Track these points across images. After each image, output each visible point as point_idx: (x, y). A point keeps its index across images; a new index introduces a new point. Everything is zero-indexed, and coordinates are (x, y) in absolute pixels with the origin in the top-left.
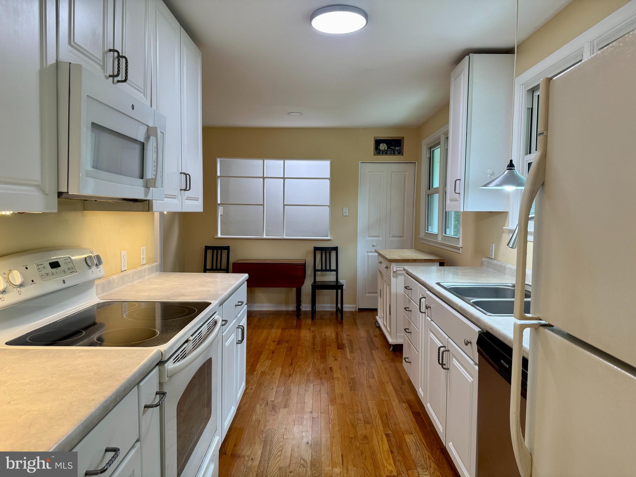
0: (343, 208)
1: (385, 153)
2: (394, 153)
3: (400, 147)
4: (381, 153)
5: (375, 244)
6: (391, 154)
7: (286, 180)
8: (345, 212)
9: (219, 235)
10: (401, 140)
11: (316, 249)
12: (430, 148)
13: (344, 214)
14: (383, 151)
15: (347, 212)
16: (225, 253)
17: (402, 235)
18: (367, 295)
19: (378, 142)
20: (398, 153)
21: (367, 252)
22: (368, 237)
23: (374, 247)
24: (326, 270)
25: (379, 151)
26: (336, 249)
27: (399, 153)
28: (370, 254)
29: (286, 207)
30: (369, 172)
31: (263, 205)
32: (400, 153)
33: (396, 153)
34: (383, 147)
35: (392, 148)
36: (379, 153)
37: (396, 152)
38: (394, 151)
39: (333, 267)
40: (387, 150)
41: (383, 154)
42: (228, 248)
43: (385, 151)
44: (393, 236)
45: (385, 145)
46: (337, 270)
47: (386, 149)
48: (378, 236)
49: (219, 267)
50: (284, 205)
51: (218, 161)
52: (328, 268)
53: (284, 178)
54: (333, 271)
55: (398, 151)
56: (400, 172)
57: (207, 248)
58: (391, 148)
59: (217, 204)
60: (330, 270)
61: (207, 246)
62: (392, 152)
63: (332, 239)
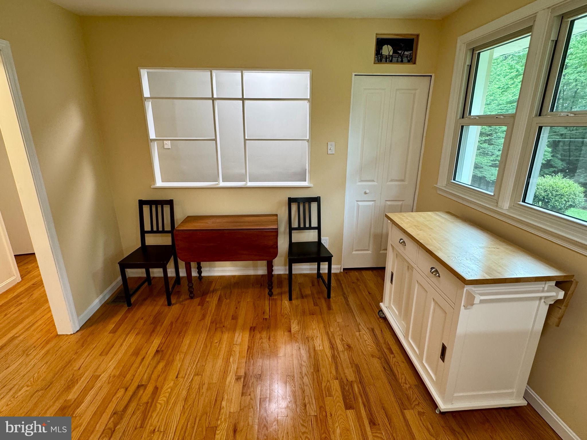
0: (327, 143)
1: (389, 60)
2: (402, 61)
3: (412, 52)
4: (384, 60)
5: (368, 191)
6: (397, 61)
7: (246, 102)
8: (330, 149)
9: (159, 183)
10: (412, 40)
11: (291, 201)
12: (473, 50)
13: (329, 152)
14: (386, 57)
15: (333, 148)
16: (167, 209)
17: (403, 179)
18: (354, 252)
19: (380, 43)
20: (407, 61)
21: (357, 201)
22: (360, 182)
23: (366, 195)
24: (305, 228)
25: (380, 57)
26: (317, 200)
27: (409, 61)
28: (360, 203)
29: (247, 142)
30: (365, 89)
31: (215, 140)
32: (412, 60)
33: (405, 62)
34: (387, 50)
35: (400, 52)
36: (381, 61)
37: (405, 60)
38: (402, 58)
39: (314, 224)
40: (392, 56)
41: (386, 61)
42: (170, 203)
43: (389, 58)
44: (392, 180)
45: (390, 48)
46: (319, 228)
47: (391, 53)
48: (373, 181)
49: (160, 229)
50: (245, 140)
51: (144, 74)
52: (307, 225)
53: (243, 99)
54: (314, 228)
55: (407, 57)
56: (407, 89)
57: (142, 203)
58: (398, 53)
59: (149, 141)
60: (310, 228)
61: (142, 200)
62: (400, 59)
63: (311, 185)
